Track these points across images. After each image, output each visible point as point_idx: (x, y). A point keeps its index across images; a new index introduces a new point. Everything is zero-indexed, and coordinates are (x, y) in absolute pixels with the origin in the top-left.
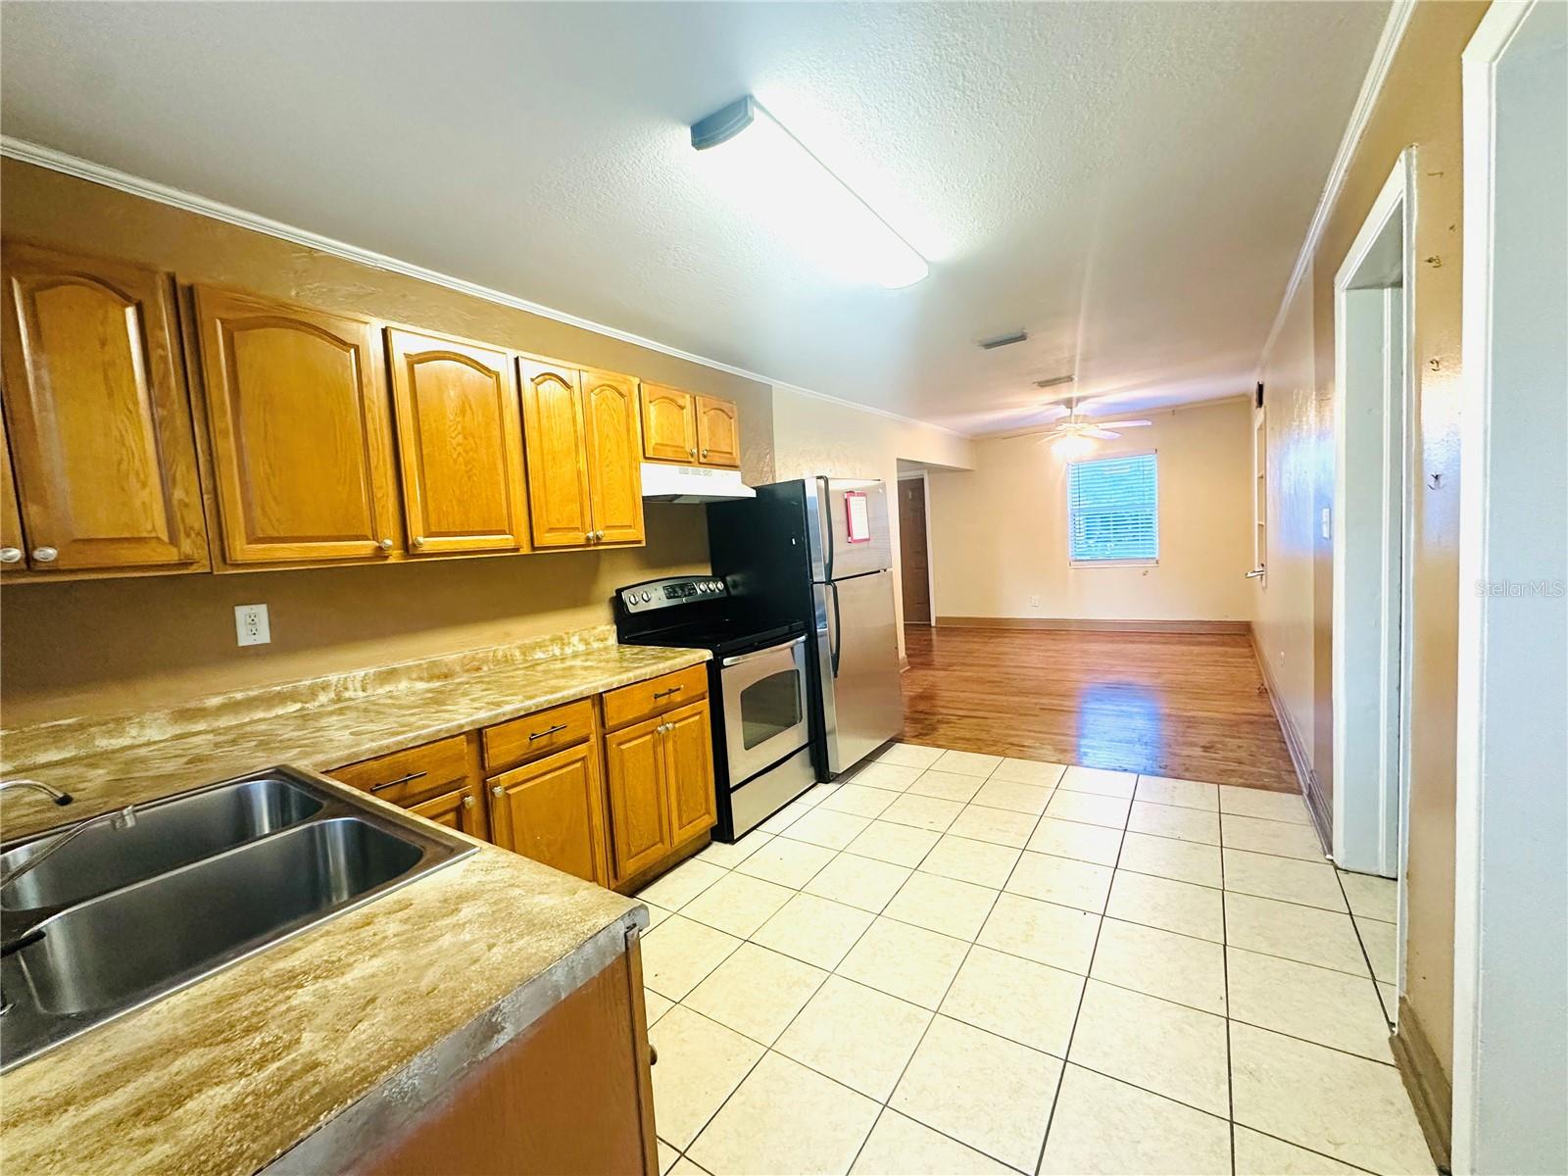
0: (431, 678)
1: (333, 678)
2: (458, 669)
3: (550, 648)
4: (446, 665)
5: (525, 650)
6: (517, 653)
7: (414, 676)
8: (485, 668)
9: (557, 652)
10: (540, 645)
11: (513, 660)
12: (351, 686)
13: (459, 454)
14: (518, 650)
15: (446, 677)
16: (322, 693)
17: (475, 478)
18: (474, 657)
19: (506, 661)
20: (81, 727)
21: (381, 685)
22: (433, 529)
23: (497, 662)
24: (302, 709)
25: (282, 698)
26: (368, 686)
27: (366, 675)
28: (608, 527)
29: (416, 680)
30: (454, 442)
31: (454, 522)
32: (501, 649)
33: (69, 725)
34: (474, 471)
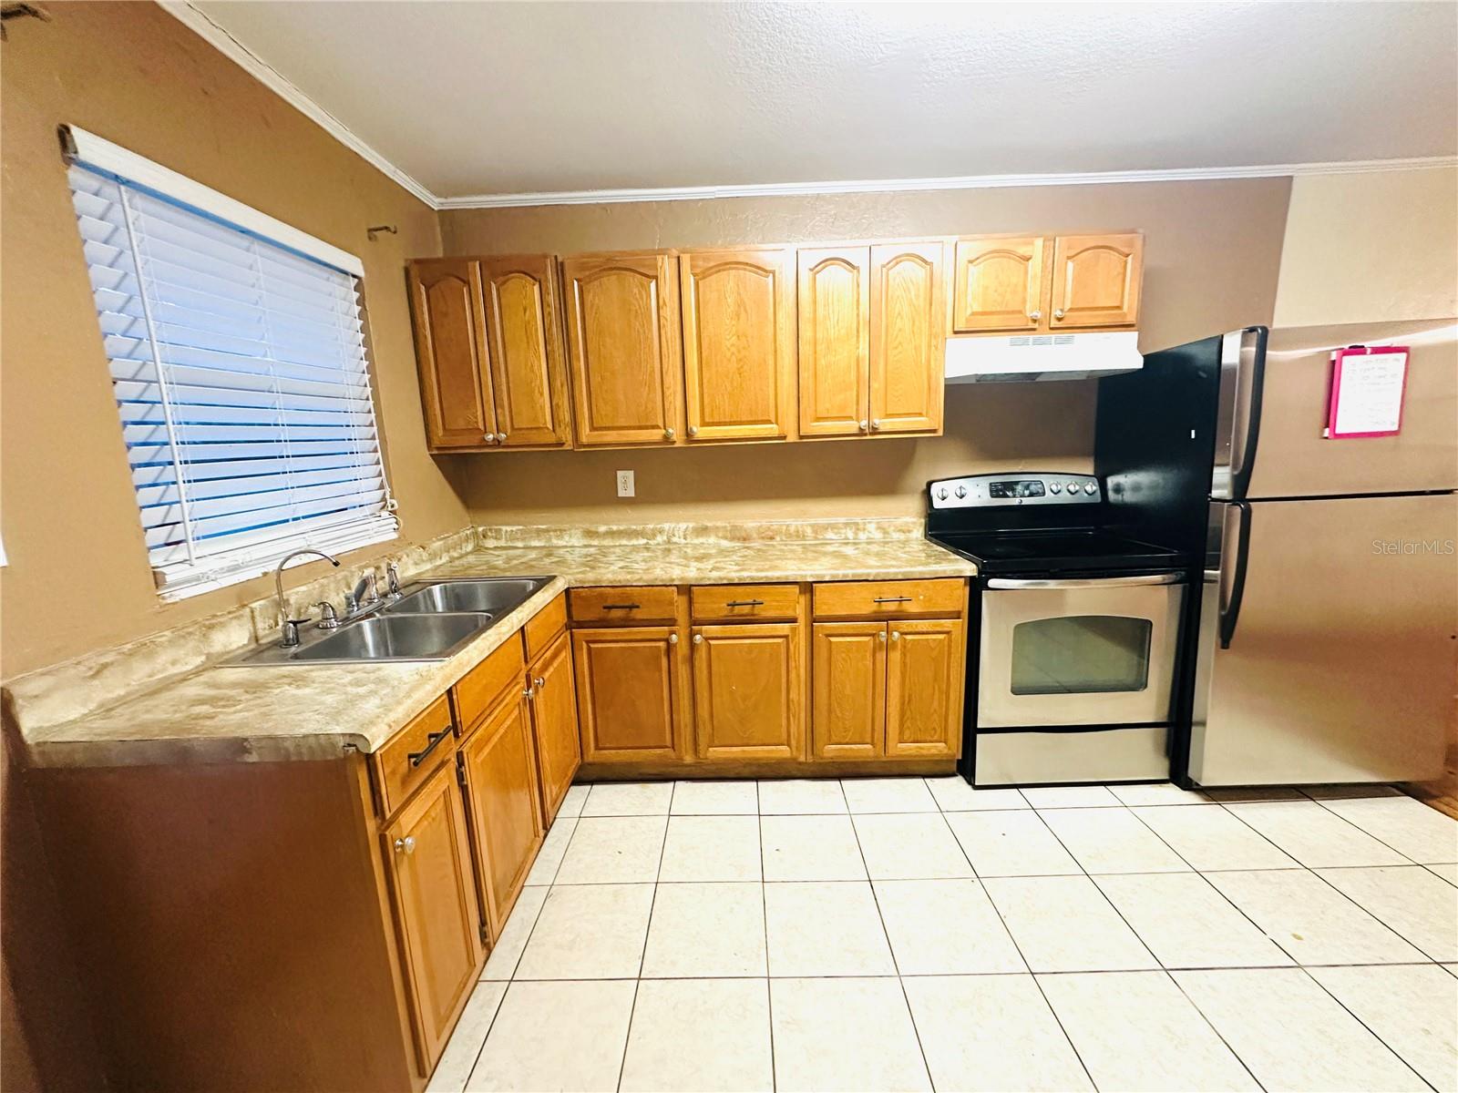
0: (733, 539)
1: (666, 526)
2: (755, 535)
3: (843, 531)
4: (745, 531)
5: (817, 529)
6: (809, 531)
7: (720, 535)
8: (778, 539)
9: (850, 535)
10: (833, 527)
11: (804, 536)
12: (676, 534)
13: (733, 353)
14: (809, 528)
15: (745, 539)
16: (659, 535)
17: (745, 374)
18: (769, 528)
19: (798, 536)
20: (547, 531)
21: (697, 537)
22: (707, 420)
23: (789, 535)
24: (647, 543)
25: (636, 534)
26: (688, 537)
27: (687, 528)
28: (888, 416)
29: (722, 538)
30: (728, 344)
31: (724, 414)
32: (795, 525)
33: (543, 529)
34: (745, 367)
